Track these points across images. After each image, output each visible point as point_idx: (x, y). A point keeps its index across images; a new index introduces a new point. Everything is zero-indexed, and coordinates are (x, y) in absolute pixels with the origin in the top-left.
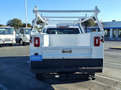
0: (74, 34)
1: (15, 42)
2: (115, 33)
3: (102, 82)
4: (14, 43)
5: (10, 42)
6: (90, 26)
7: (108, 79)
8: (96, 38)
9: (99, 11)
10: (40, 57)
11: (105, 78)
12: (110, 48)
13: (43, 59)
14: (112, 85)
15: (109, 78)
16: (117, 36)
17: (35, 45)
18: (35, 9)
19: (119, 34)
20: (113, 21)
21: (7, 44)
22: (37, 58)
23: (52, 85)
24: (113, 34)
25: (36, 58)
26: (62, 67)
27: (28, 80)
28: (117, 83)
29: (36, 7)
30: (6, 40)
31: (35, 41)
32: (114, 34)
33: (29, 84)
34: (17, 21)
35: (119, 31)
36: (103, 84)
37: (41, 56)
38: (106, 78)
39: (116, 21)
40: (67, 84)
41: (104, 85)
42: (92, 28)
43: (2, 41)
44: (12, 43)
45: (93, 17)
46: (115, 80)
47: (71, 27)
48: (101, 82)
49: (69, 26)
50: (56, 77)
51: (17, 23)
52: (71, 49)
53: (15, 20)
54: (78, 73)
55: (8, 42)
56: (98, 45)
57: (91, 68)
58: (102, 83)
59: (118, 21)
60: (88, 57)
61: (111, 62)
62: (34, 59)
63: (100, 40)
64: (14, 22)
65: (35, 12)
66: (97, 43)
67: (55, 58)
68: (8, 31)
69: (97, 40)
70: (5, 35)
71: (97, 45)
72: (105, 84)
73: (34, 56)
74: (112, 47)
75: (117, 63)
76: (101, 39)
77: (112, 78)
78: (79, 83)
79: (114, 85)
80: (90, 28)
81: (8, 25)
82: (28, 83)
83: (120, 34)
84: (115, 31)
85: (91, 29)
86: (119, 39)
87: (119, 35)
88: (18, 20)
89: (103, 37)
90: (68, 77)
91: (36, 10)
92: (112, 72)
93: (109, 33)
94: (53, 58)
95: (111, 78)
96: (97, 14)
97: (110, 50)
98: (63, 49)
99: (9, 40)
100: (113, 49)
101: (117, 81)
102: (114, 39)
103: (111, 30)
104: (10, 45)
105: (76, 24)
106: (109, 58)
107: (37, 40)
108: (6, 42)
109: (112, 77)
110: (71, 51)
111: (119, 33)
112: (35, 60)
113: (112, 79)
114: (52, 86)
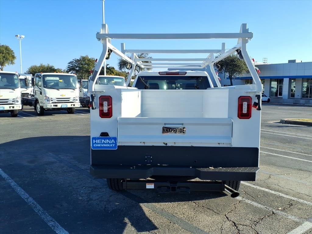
0: (198, 88)
1: (78, 105)
2: (294, 89)
3: (256, 201)
4: (76, 106)
5: (69, 105)
6: (240, 72)
7: (272, 194)
8: (242, 99)
9: (250, 36)
10: (113, 141)
11: (264, 191)
12: (282, 122)
13: (118, 146)
14: (280, 208)
15: (273, 192)
16: (298, 95)
17: (103, 115)
18: (102, 32)
19: (302, 89)
20: (290, 61)
21: (61, 109)
22: (106, 144)
23: (141, 204)
24: (290, 90)
25: (104, 143)
26: (161, 166)
27: (90, 189)
28: (292, 205)
29: (104, 26)
30: (60, 101)
31: (101, 105)
32: (292, 90)
33: (91, 200)
34: (87, 62)
35: (302, 84)
36: (259, 206)
37: (115, 139)
38: (267, 190)
39: (297, 62)
40: (176, 204)
41: (260, 209)
42: (244, 76)
43: (51, 102)
44: (73, 106)
45: (237, 51)
46: (288, 197)
47: (190, 73)
48: (253, 200)
49: (187, 71)
50: (147, 187)
51: (88, 65)
52: (182, 124)
53: (84, 59)
54: (197, 179)
55: (64, 105)
56: (247, 116)
57: (229, 170)
58: (255, 204)
59: (302, 63)
60: (224, 144)
61: (281, 153)
62: (99, 145)
63: (253, 104)
64: (82, 64)
65: (100, 37)
66: (245, 111)
67: (146, 145)
68: (65, 82)
69: (245, 105)
70: (58, 89)
71: (244, 115)
72: (262, 206)
73: (98, 138)
74: (286, 119)
75: (294, 155)
76: (255, 103)
77: (281, 191)
78: (204, 201)
79: (284, 210)
80: (240, 76)
81: (70, 69)
82: (91, 197)
83: (305, 89)
84: (294, 83)
85: (242, 79)
86: (302, 101)
87: (302, 92)
88: (89, 60)
89: (258, 97)
90: (174, 189)
91: (104, 33)
92: (282, 176)
93: (281, 88)
94: (142, 145)
95: (278, 191)
96: (245, 42)
97: (281, 124)
98: (165, 124)
99: (67, 101)
100: (288, 124)
101: (293, 198)
102: (291, 101)
103: (286, 81)
104: (70, 111)
105: (204, 68)
106: (277, 144)
107: (105, 103)
108: (59, 106)
109: (280, 189)
110: (184, 128)
111: (303, 87)
112: (101, 147)
113: (281, 194)
114: (141, 207)
